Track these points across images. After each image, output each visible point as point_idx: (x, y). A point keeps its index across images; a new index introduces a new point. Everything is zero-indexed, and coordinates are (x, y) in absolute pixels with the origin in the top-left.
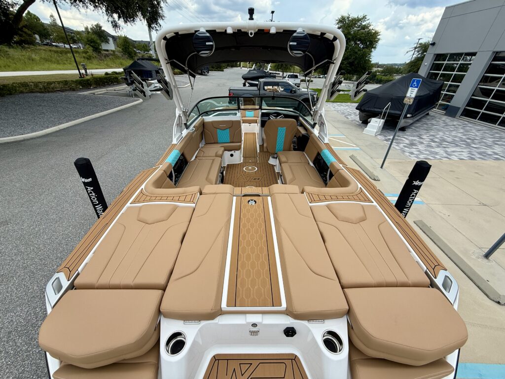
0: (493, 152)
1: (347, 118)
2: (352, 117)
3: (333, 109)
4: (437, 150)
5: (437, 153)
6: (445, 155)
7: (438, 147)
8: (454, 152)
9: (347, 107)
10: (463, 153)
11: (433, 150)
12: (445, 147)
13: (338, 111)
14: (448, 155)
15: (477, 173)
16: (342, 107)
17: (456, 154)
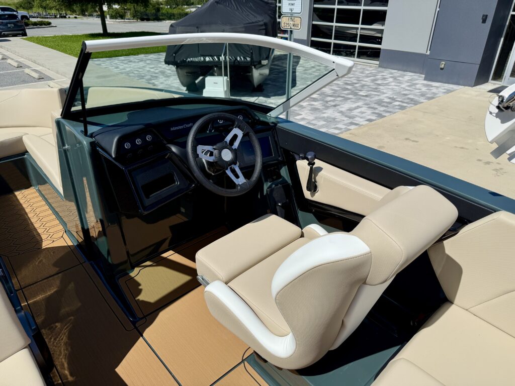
0: (390, 98)
3: (116, 71)
4: (329, 113)
5: (334, 119)
6: (347, 120)
7: (327, 108)
8: (350, 110)
10: (363, 109)
11: (325, 115)
12: (335, 106)
14: (350, 117)
15: (407, 139)
16: (133, 64)
17: (355, 112)
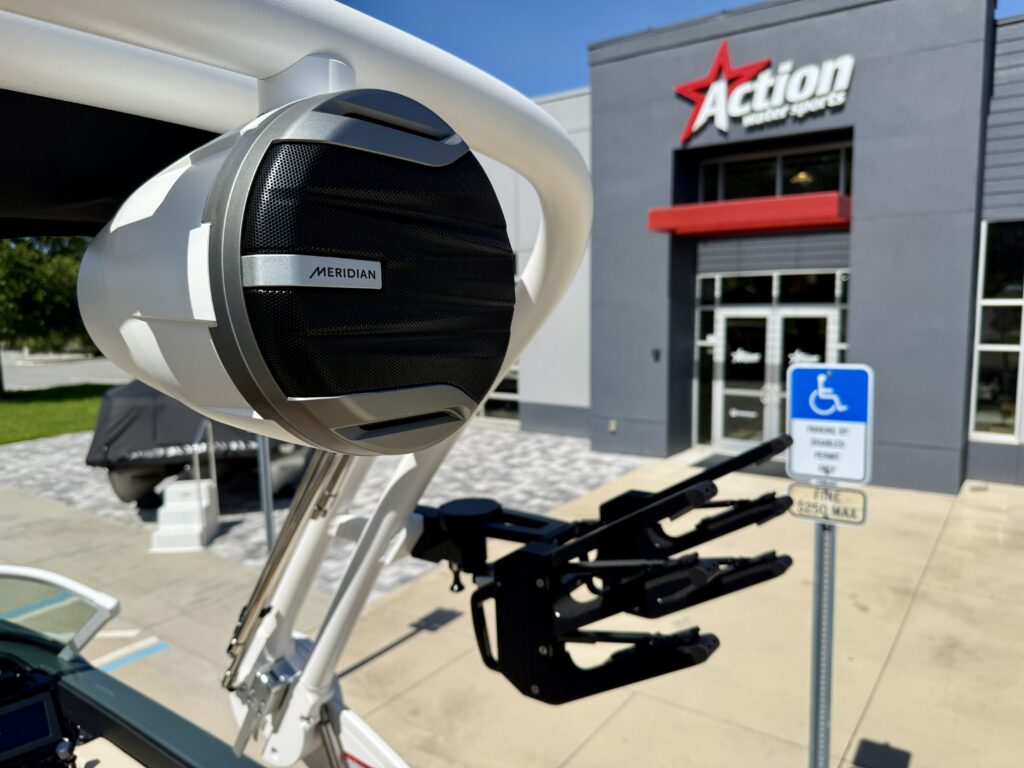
1: (70, 502)
2: (88, 491)
9: (58, 457)
13: (19, 482)
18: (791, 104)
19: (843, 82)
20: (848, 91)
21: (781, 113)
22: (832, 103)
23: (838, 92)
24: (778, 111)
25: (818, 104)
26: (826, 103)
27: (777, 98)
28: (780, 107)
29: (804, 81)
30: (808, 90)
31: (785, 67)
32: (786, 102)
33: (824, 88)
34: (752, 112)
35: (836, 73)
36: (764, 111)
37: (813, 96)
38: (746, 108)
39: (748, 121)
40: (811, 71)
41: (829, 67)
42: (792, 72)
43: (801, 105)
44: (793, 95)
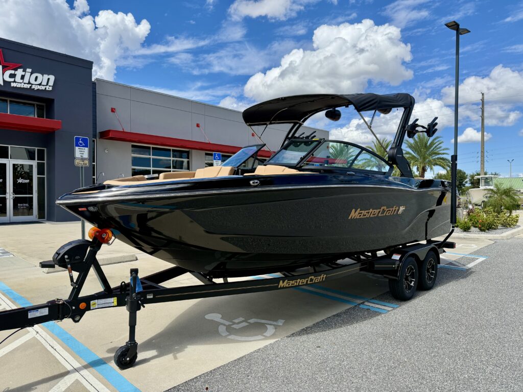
18: (32, 84)
19: (51, 83)
20: (53, 87)
21: (29, 86)
22: (47, 89)
23: (50, 86)
24: (27, 85)
25: (43, 88)
26: (46, 88)
27: (26, 80)
28: (28, 84)
29: (36, 78)
30: (39, 82)
31: (29, 70)
32: (29, 83)
33: (44, 83)
34: (15, 82)
35: (49, 79)
36: (21, 83)
37: (40, 84)
38: (12, 80)
39: (13, 85)
40: (39, 76)
41: (46, 77)
42: (32, 73)
43: (37, 86)
44: (32, 81)
